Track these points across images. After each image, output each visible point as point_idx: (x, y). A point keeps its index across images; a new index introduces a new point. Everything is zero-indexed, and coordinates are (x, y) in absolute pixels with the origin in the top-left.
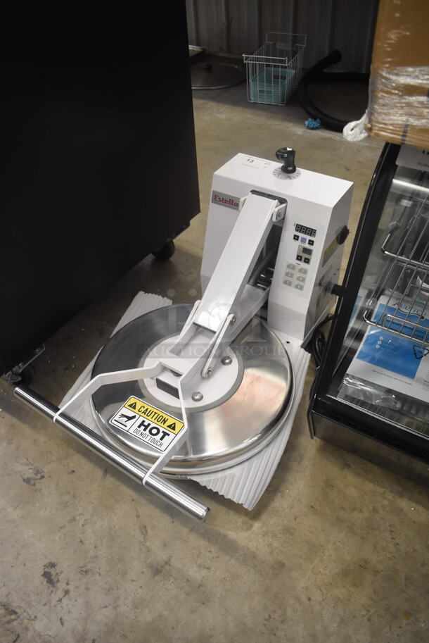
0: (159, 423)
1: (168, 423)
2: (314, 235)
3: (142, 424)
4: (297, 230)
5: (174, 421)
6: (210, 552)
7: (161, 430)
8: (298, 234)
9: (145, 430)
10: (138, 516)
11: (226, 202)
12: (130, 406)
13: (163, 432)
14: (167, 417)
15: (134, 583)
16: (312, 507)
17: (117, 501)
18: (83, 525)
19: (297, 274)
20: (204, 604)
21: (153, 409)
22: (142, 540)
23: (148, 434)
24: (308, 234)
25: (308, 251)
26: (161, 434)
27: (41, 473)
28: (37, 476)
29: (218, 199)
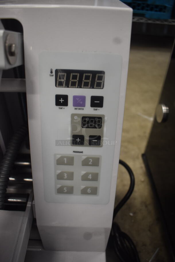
4: (59, 84)
8: (63, 91)
19: (79, 171)
24: (86, 85)
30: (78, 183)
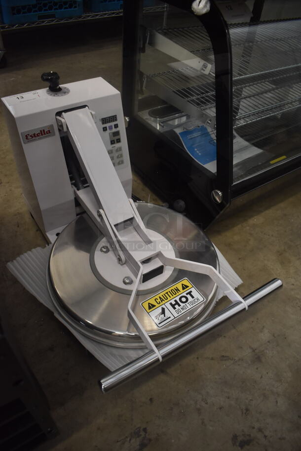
0: (177, 294)
1: (180, 288)
2: (116, 120)
3: (173, 306)
4: (103, 123)
5: (181, 283)
6: (253, 322)
7: (184, 294)
9: (179, 305)
10: (212, 359)
11: (38, 135)
12: (150, 308)
13: (187, 294)
14: (175, 287)
15: (263, 377)
17: (194, 371)
18: (207, 403)
19: (116, 155)
20: (286, 338)
21: (162, 294)
22: (232, 362)
23: (184, 304)
25: (117, 134)
26: (188, 296)
27: (140, 430)
28: (141, 435)
29: (29, 137)
30: (116, 161)
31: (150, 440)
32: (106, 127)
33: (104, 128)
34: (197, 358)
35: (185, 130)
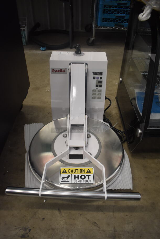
0: (82, 173)
1: (86, 171)
2: (102, 75)
3: (75, 177)
4: (94, 75)
5: (88, 169)
6: (127, 215)
7: (85, 175)
8: (95, 76)
9: (78, 179)
10: (88, 220)
11: (58, 71)
12: (63, 172)
13: (87, 176)
14: (83, 169)
16: (146, 177)
17: (74, 219)
19: (97, 93)
21: (75, 169)
22: (98, 229)
23: (81, 180)
24: (99, 75)
25: (101, 82)
26: (87, 177)
27: (28, 228)
28: (26, 231)
29: (54, 71)
30: (97, 96)
31: (28, 236)
32: (95, 77)
33: (94, 77)
34: (81, 215)
35: (141, 91)
